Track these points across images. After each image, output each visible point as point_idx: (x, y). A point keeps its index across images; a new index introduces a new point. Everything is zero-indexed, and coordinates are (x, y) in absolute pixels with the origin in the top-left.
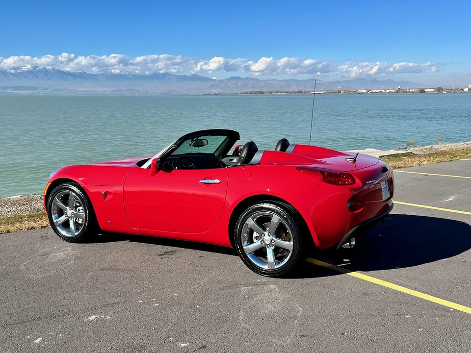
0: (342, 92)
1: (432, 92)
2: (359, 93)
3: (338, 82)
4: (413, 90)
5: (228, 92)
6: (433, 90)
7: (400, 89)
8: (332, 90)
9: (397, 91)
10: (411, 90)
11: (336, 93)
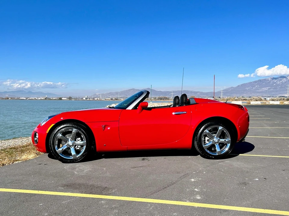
0: (9, 99)
2: (21, 99)
3: (6, 92)
4: (55, 98)
6: (66, 98)
7: (47, 97)
8: (2, 97)
9: (46, 99)
10: (53, 98)
11: (5, 99)
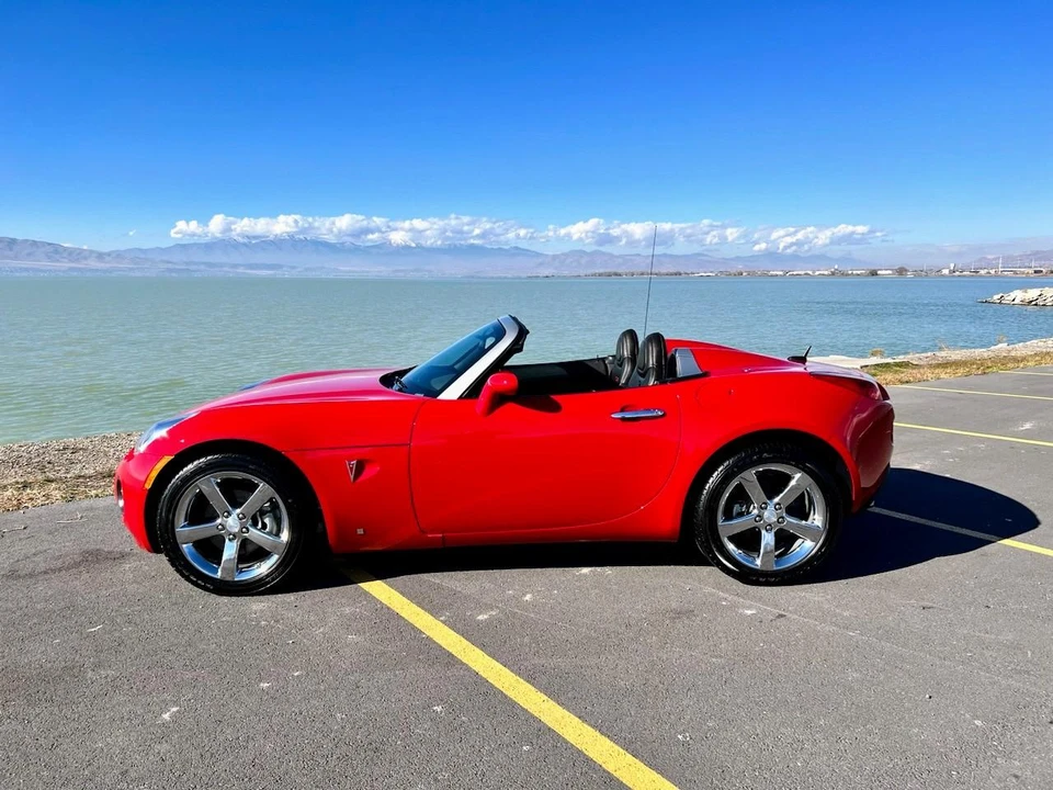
0: (744, 274)
2: (772, 276)
3: (738, 259)
4: (859, 272)
5: (566, 273)
6: (890, 272)
7: (837, 270)
8: (728, 270)
9: (833, 274)
10: (855, 272)
11: (735, 275)
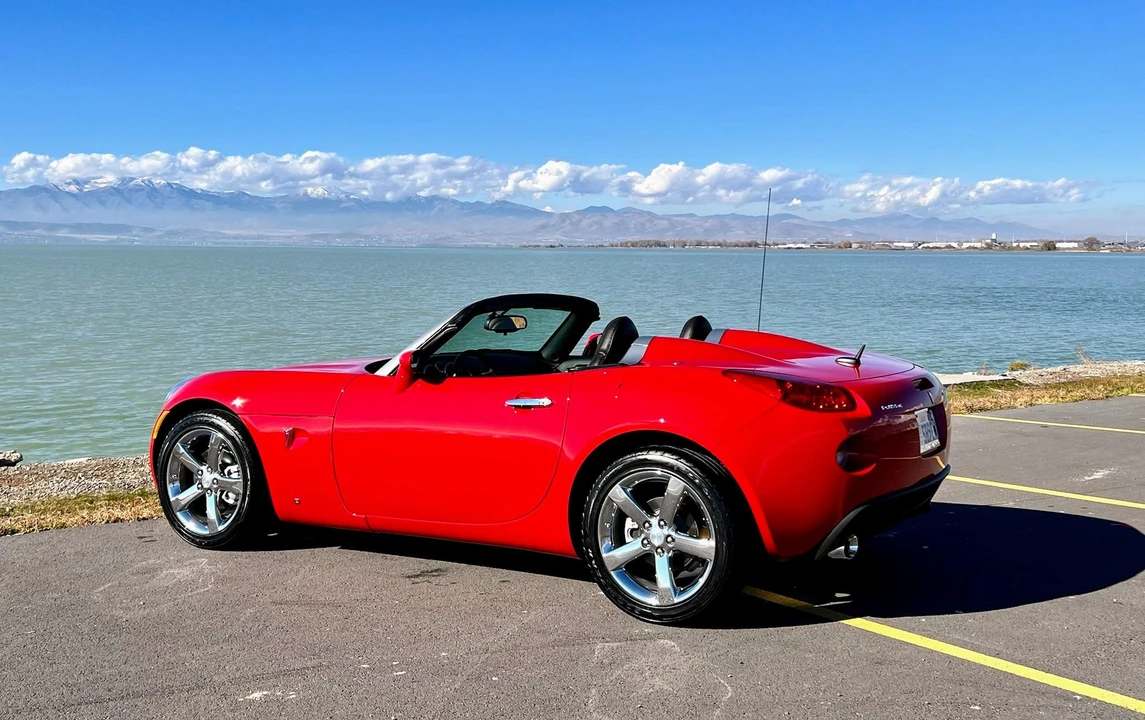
0: (854, 246)
1: (1075, 248)
2: (897, 249)
3: (844, 223)
4: (1028, 245)
6: (1076, 245)
7: (995, 241)
8: (830, 240)
9: (989, 247)
10: (1022, 245)
11: (840, 247)
